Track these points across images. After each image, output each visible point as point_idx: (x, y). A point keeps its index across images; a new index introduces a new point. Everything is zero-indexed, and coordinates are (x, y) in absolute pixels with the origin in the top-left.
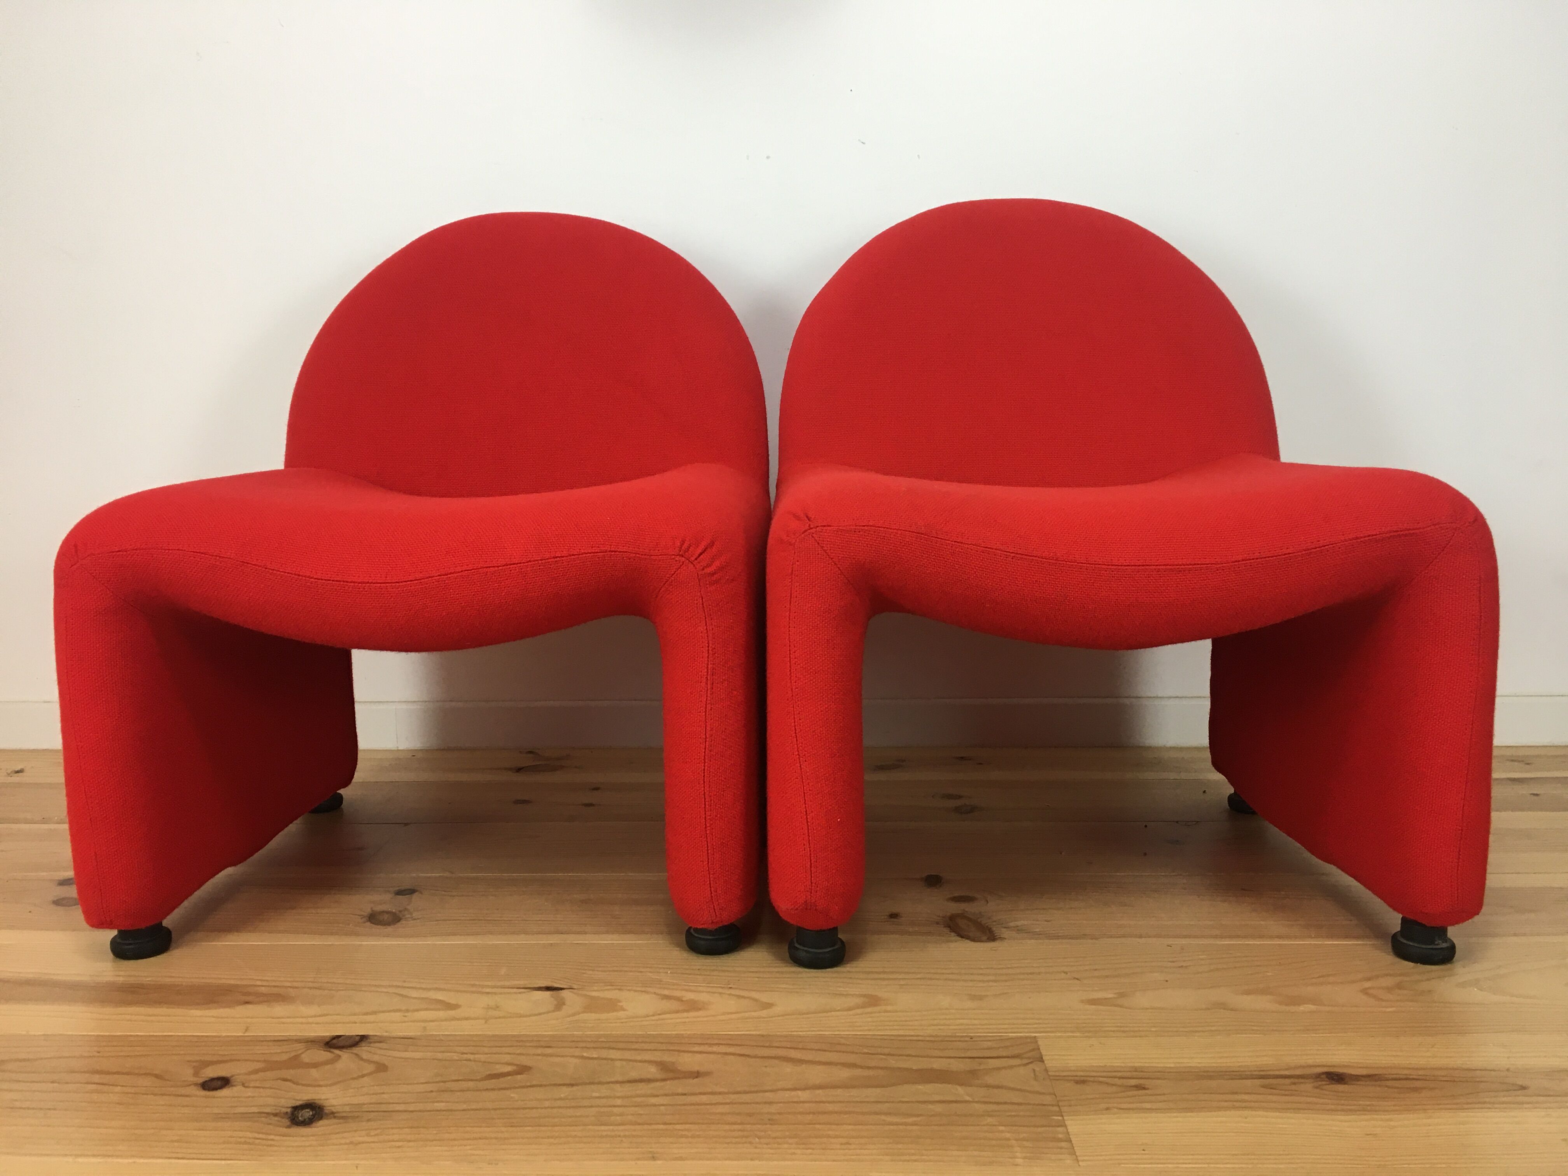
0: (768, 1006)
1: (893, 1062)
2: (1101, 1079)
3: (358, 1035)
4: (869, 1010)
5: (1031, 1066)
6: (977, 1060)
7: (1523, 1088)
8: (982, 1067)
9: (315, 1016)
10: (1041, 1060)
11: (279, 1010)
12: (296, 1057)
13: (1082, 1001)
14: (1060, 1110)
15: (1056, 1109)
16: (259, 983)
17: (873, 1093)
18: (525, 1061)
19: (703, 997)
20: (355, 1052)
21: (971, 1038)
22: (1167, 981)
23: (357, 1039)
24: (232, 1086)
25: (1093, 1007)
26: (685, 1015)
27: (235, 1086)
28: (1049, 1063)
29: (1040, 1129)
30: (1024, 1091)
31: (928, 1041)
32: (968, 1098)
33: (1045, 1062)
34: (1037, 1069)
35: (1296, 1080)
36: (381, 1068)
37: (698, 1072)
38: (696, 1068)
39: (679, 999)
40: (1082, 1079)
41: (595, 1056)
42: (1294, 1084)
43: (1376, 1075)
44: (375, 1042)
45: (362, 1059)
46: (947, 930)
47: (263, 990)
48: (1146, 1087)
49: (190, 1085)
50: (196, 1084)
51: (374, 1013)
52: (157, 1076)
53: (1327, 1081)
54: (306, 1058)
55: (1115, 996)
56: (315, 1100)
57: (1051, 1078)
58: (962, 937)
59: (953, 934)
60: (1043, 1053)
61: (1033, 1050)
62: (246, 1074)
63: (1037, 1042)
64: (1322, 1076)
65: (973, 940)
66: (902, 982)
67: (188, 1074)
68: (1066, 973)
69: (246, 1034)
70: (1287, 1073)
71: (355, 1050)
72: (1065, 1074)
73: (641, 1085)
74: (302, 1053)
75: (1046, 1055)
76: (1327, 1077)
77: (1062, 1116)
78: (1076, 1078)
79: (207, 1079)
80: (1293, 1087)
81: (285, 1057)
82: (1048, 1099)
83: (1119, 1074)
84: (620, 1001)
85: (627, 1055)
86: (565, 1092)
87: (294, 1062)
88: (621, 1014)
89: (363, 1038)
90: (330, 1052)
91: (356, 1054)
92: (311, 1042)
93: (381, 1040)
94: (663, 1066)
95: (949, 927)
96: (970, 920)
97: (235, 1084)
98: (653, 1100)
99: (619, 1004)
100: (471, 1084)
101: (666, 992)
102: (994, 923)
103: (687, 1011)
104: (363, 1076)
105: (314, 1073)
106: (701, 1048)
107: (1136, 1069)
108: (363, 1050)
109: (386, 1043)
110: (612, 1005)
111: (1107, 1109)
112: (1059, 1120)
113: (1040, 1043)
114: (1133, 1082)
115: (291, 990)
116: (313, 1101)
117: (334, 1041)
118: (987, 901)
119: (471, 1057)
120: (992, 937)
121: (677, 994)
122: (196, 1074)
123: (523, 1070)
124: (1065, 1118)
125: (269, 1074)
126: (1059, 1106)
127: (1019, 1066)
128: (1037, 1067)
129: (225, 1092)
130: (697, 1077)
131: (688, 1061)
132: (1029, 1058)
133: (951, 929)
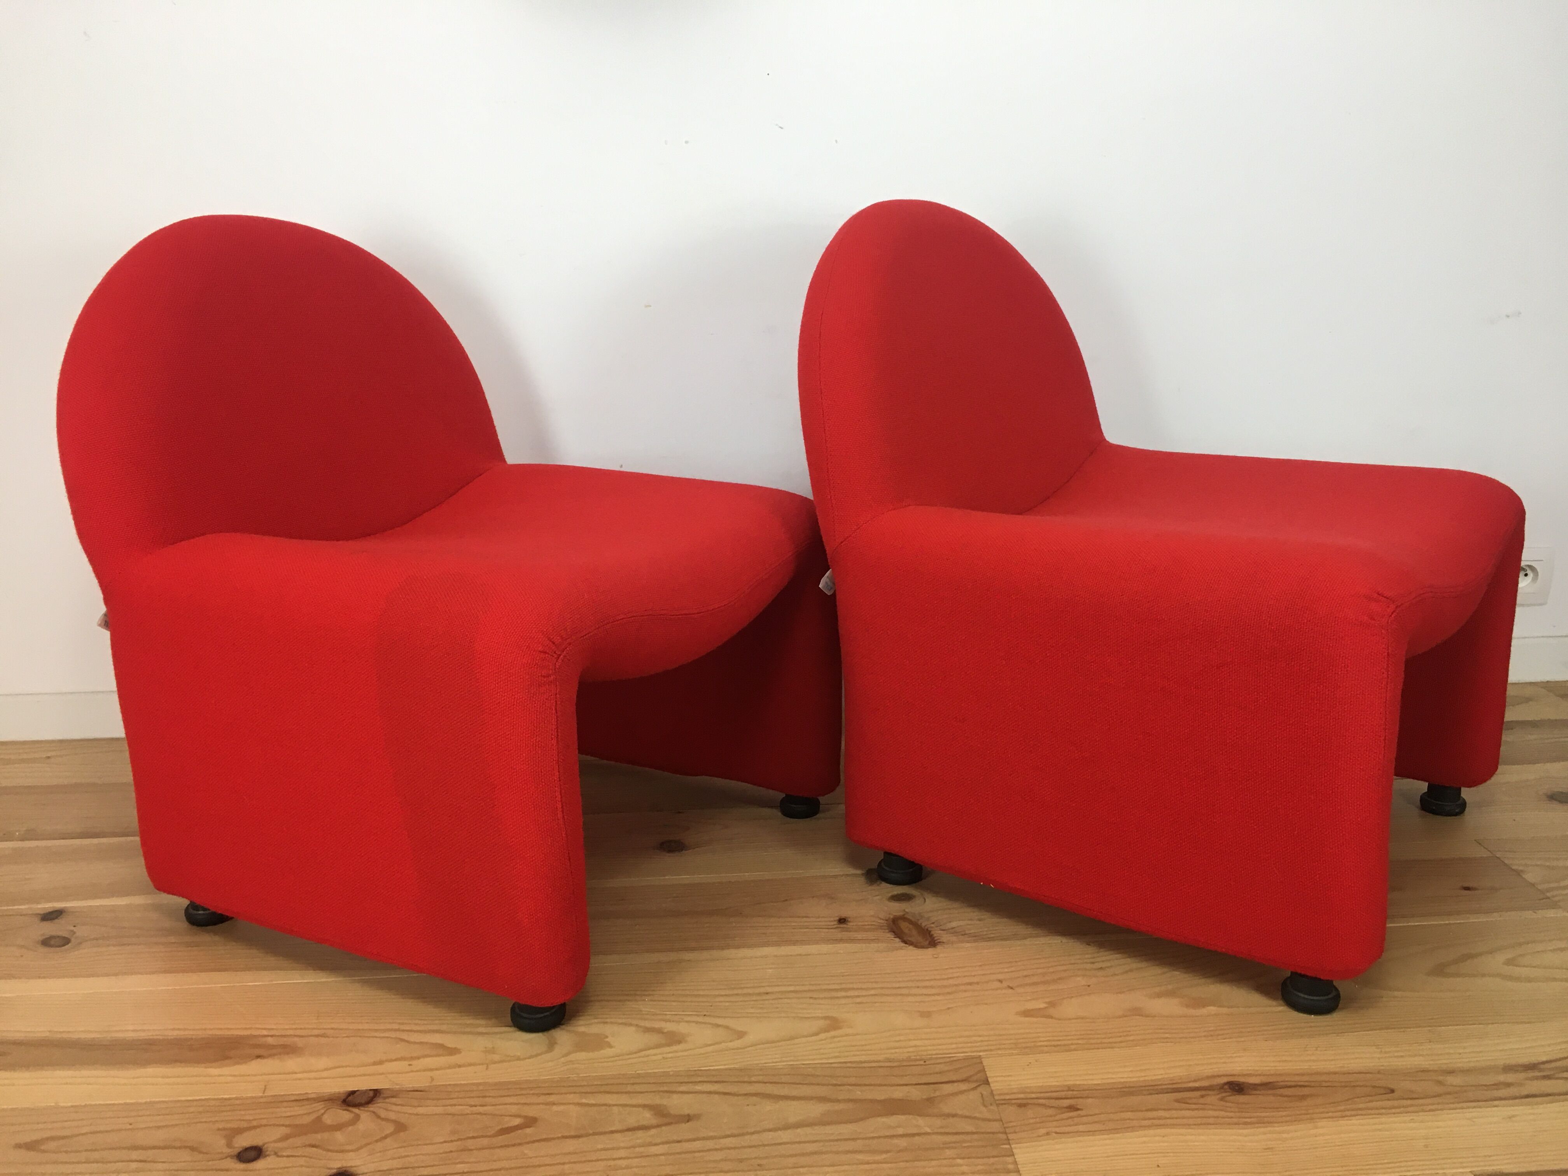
0: (741, 1035)
1: (858, 1093)
2: (1041, 1101)
3: (371, 1090)
4: (833, 1033)
5: (980, 1089)
6: (932, 1086)
7: (1392, 1091)
8: (938, 1094)
9: (326, 1069)
10: (986, 1082)
11: (291, 1063)
12: (319, 1119)
13: (1018, 1013)
14: (1007, 1137)
15: (1004, 1136)
16: (265, 1033)
17: (846, 1130)
18: (531, 1112)
19: (682, 1028)
20: (371, 1109)
21: (925, 1062)
22: (1089, 986)
23: (371, 1094)
24: (266, 1156)
25: (1027, 1019)
26: (667, 1049)
27: (268, 1155)
28: (994, 1086)
29: (992, 1160)
30: (975, 1118)
31: (887, 1067)
32: (928, 1130)
33: (991, 1085)
34: (984, 1093)
35: (1203, 1093)
36: (400, 1127)
37: (689, 1115)
38: (686, 1111)
39: (659, 1031)
40: (1024, 1101)
41: (593, 1102)
42: (1202, 1096)
43: (1270, 1083)
44: (388, 1097)
45: (379, 1117)
46: (890, 935)
47: (270, 1040)
48: (1078, 1107)
49: (226, 1158)
50: (232, 1157)
51: (381, 1063)
52: (193, 1149)
53: (1229, 1092)
54: (328, 1119)
55: (1045, 1005)
56: (346, 1167)
57: (997, 1102)
58: (906, 943)
59: (897, 940)
60: (988, 1075)
61: (979, 1072)
62: (275, 1142)
63: (981, 1063)
64: (1226, 1087)
65: (916, 946)
66: (858, 1000)
67: (220, 1144)
68: (1001, 981)
69: (266, 1094)
70: (1197, 1085)
71: (372, 1107)
72: (1008, 1097)
73: (640, 1133)
74: (323, 1114)
75: (990, 1077)
76: (1230, 1088)
77: (1009, 1144)
78: (1019, 1101)
79: (241, 1149)
80: (1202, 1101)
81: (307, 1120)
82: (996, 1126)
83: (1054, 1095)
84: (607, 1037)
85: (624, 1099)
86: (571, 1145)
87: (317, 1126)
88: (607, 1052)
89: (376, 1093)
90: (348, 1110)
91: (374, 1112)
92: (331, 1100)
93: (394, 1094)
94: (659, 1111)
95: (894, 932)
96: (911, 922)
97: (268, 1153)
98: (654, 1150)
99: (607, 1040)
100: (485, 1142)
101: (648, 1024)
102: (932, 925)
103: (669, 1045)
104: (385, 1137)
105: (339, 1136)
106: (690, 1088)
107: (1069, 1088)
108: (377, 1106)
109: (399, 1097)
110: (600, 1042)
111: (1048, 1134)
112: (1006, 1148)
113: (985, 1062)
114: (1066, 1103)
115: (296, 1039)
116: (344, 1169)
117: (350, 1098)
118: (925, 900)
119: (481, 1109)
120: (933, 943)
121: (657, 1025)
122: (229, 1145)
123: (530, 1122)
124: (1013, 1146)
125: (298, 1141)
126: (1006, 1133)
127: (968, 1090)
128: (983, 1090)
129: (260, 1164)
130: (688, 1121)
131: (678, 1103)
132: (976, 1081)
133: (895, 934)
